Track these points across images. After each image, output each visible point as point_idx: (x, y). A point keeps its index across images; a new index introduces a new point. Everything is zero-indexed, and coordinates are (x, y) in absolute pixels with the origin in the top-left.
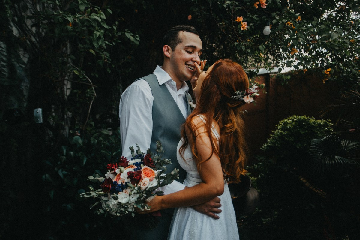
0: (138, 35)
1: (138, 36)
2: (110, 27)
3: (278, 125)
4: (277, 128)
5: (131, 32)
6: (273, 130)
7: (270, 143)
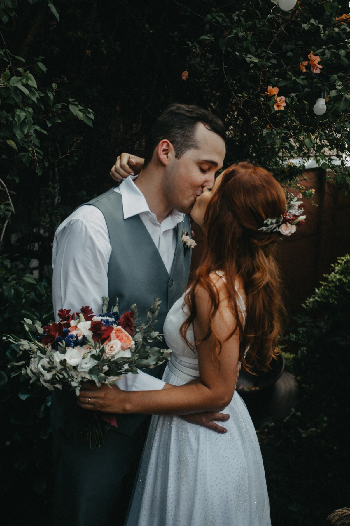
0: (90, 109)
1: (91, 111)
2: (43, 93)
3: (335, 265)
4: (333, 270)
5: (80, 104)
6: (325, 274)
7: (319, 297)
